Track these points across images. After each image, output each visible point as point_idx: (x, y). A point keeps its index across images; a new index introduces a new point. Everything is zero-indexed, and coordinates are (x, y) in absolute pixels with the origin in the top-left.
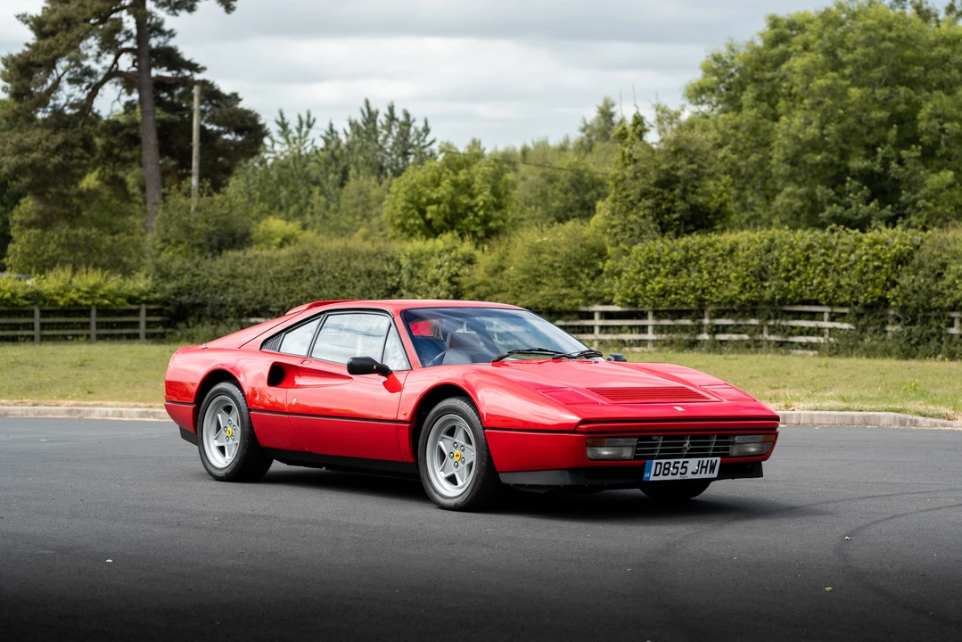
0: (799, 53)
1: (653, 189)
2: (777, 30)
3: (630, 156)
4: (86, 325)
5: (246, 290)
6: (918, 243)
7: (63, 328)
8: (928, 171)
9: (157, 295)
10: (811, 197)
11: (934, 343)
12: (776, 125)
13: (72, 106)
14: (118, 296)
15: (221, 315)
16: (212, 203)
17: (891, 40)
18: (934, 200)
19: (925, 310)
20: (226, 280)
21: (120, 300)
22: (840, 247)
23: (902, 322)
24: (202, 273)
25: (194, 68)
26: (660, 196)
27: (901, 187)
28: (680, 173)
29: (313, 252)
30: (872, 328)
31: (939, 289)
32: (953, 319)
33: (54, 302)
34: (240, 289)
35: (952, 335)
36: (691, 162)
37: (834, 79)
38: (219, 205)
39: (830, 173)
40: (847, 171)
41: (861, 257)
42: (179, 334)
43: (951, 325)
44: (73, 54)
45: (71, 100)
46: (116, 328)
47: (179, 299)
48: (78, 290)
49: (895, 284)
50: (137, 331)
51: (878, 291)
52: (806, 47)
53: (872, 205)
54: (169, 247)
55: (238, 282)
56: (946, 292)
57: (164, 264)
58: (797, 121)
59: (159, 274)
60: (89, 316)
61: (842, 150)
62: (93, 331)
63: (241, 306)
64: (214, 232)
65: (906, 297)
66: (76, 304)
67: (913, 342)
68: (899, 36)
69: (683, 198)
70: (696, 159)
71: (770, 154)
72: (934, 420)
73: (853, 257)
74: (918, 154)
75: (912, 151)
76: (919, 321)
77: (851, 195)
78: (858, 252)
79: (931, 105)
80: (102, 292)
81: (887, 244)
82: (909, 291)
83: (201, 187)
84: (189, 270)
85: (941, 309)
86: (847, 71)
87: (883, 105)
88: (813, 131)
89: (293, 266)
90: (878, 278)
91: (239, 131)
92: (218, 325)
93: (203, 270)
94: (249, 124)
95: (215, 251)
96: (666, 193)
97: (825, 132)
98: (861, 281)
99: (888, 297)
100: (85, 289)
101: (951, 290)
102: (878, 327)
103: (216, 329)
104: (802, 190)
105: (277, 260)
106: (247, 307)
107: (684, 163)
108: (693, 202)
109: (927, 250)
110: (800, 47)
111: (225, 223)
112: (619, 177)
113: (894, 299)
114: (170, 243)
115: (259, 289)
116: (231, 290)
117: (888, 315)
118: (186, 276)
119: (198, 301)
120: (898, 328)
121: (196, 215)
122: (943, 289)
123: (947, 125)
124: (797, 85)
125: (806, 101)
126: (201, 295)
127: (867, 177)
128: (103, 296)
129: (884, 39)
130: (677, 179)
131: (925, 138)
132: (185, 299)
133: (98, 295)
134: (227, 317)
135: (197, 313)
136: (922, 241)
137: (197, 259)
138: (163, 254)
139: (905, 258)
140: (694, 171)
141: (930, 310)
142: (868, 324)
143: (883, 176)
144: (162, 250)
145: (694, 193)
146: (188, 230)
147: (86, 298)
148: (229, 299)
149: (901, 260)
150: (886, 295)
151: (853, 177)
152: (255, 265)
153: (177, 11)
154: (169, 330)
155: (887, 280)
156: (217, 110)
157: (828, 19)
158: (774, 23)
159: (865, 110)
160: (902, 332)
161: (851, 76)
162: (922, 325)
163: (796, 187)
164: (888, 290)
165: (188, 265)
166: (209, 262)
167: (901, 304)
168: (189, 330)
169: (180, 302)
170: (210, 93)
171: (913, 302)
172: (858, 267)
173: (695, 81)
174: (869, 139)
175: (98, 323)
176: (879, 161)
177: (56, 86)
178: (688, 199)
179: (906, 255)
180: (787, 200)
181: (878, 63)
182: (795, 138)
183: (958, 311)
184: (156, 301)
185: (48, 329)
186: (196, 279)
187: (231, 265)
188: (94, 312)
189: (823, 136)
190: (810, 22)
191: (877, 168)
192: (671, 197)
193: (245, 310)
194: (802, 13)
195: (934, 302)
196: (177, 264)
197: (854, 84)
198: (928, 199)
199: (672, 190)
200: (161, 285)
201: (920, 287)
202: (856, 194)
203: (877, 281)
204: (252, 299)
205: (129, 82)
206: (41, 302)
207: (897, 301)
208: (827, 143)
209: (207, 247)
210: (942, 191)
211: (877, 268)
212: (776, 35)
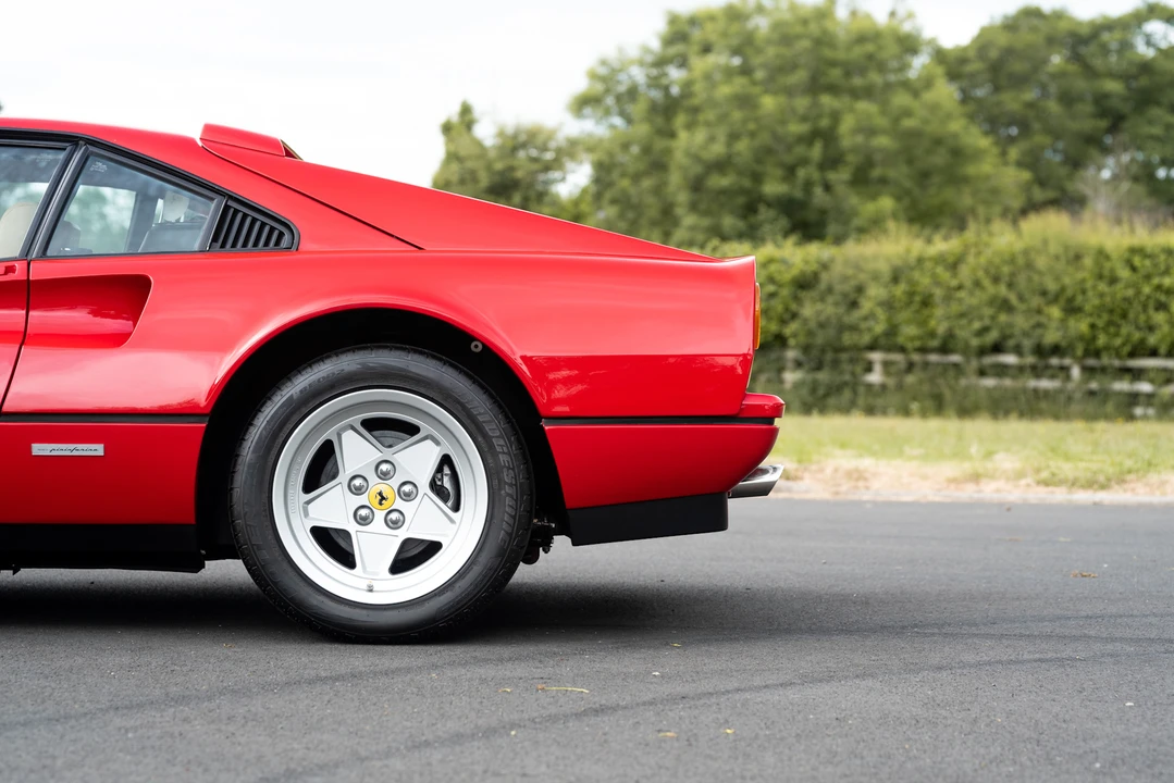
0: (699, 55)
2: (675, 28)
3: (457, 155)
6: (827, 261)
8: (862, 198)
10: (717, 227)
11: (847, 394)
12: (673, 142)
19: (835, 350)
23: (807, 367)
27: (827, 218)
28: (519, 174)
31: (853, 322)
32: (872, 362)
35: (871, 384)
37: (743, 85)
39: (741, 200)
40: (760, 198)
43: (869, 368)
49: (794, 316)
51: (774, 327)
52: (707, 48)
56: (863, 325)
58: (700, 137)
61: (754, 172)
65: (810, 333)
71: (667, 179)
74: (848, 176)
75: (841, 173)
76: (827, 365)
77: (766, 226)
81: (785, 263)
82: (812, 325)
85: (856, 348)
86: (758, 76)
87: (803, 116)
97: (732, 150)
99: (786, 332)
101: (870, 323)
102: (773, 374)
104: (705, 222)
109: (838, 268)
113: (794, 336)
117: (785, 359)
120: (798, 375)
122: (858, 321)
127: (785, 205)
130: (516, 184)
136: (832, 259)
139: (808, 281)
141: (841, 350)
143: (804, 204)
149: (805, 283)
150: (783, 330)
151: (769, 205)
155: (787, 309)
158: (673, 20)
159: (782, 123)
160: (803, 381)
161: (764, 81)
162: (831, 370)
163: (700, 217)
164: (785, 324)
167: (803, 342)
171: (819, 340)
173: (579, 91)
174: (789, 159)
176: (799, 185)
179: (809, 276)
181: (795, 67)
183: (878, 351)
189: (730, 155)
191: (798, 194)
195: (847, 339)
197: (766, 92)
201: (828, 319)
202: (772, 225)
207: (798, 338)
208: (735, 164)
211: (772, 295)
212: (675, 32)
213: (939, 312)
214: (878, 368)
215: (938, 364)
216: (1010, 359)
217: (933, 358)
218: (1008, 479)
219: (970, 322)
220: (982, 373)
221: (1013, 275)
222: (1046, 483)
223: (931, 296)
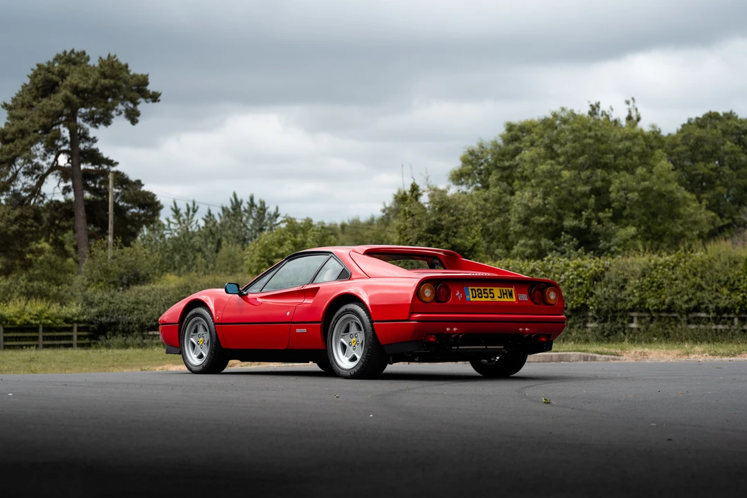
0: (528, 148)
1: (426, 234)
2: (513, 133)
3: (410, 212)
4: (36, 338)
5: (146, 312)
6: (608, 266)
7: (20, 340)
8: (618, 227)
9: (85, 317)
10: (538, 246)
11: (620, 334)
12: (513, 198)
13: (26, 190)
14: (57, 318)
15: (129, 330)
16: (122, 254)
17: (590, 137)
18: (623, 247)
19: (613, 312)
20: (132, 306)
21: (59, 320)
22: (554, 270)
23: (598, 321)
24: (116, 302)
25: (110, 163)
26: (431, 239)
27: (599, 238)
28: (443, 223)
29: (192, 285)
30: (578, 325)
31: (622, 297)
32: (632, 317)
33: (13, 323)
34: (142, 312)
35: (632, 329)
36: (452, 215)
37: (551, 164)
38: (129, 254)
39: (550, 229)
40: (562, 228)
41: (569, 276)
42: (100, 343)
43: (631, 321)
44: (26, 154)
45: (25, 186)
46: (57, 340)
47: (100, 320)
48: (30, 314)
49: (592, 294)
50: (71, 342)
51: (581, 300)
52: (532, 144)
53: (580, 251)
54: (93, 284)
55: (141, 307)
56: (627, 298)
57: (89, 296)
58: (527, 194)
59: (86, 302)
60: (38, 332)
61: (558, 214)
62: (41, 342)
63: (143, 323)
64: (124, 274)
65: (600, 303)
66: (28, 323)
67: (605, 334)
68: (596, 135)
69: (446, 240)
70: (455, 213)
71: (509, 217)
72: (607, 356)
73: (563, 277)
74: (610, 215)
75: (606, 213)
76: (609, 319)
77: (565, 244)
78: (567, 273)
79: (619, 181)
80: (46, 315)
81: (586, 267)
82: (602, 299)
83: (115, 243)
84: (107, 299)
85: (623, 310)
86: (561, 160)
87: (586, 182)
88: (538, 201)
89: (179, 295)
90: (581, 290)
91: (142, 206)
92: (127, 337)
93: (116, 299)
94: (149, 201)
95: (125, 286)
96: (435, 237)
97: (546, 202)
98: (568, 293)
99: (588, 303)
100: (35, 313)
101: (631, 297)
102: (582, 324)
103: (125, 340)
104: (531, 242)
105: (168, 291)
106: (147, 324)
107: (447, 216)
108: (453, 243)
109: (613, 270)
110: (528, 144)
111: (132, 267)
112: (402, 227)
113: (592, 305)
114: (93, 281)
115: (155, 312)
116: (136, 312)
117: (588, 316)
118: (104, 304)
119: (113, 320)
120: (594, 325)
121: (112, 260)
122: (625, 297)
123: (630, 195)
124: (527, 170)
125: (533, 181)
126: (115, 316)
127: (575, 232)
128: (47, 318)
129: (586, 137)
130: (442, 228)
131: (615, 204)
132: (103, 319)
133: (43, 317)
134: (133, 331)
135: (112, 329)
136: (610, 265)
137: (112, 291)
138: (89, 289)
139: (598, 276)
140: (454, 221)
141: (617, 311)
142: (575, 323)
143: (587, 231)
144: (88, 286)
145: (454, 236)
146: (107, 272)
147: (35, 319)
148: (135, 319)
149: (597, 278)
150: (586, 302)
151: (567, 232)
152: (152, 295)
153: (98, 125)
154: (93, 341)
155: (588, 291)
156: (126, 192)
157: (548, 124)
158: (510, 127)
159: (574, 186)
160: (597, 328)
161: (564, 162)
162: (611, 322)
163: (527, 239)
164: (587, 298)
165: (106, 296)
166: (120, 294)
167: (596, 308)
168: (107, 341)
169: (101, 322)
170: (121, 180)
171: (605, 306)
172: (567, 284)
173: (456, 169)
174: (577, 205)
175: (44, 337)
176: (583, 221)
177: (15, 177)
178: (449, 241)
179: (599, 274)
180: (522, 249)
181: (582, 153)
182: (527, 206)
183: (635, 311)
184: (84, 321)
185: (9, 341)
186: (112, 306)
187: (136, 295)
188: (41, 329)
189: (545, 204)
190: (534, 126)
191: (583, 225)
192: (438, 240)
193: (145, 326)
194: (529, 120)
195: (619, 306)
196: (98, 296)
197: (566, 168)
198: (619, 246)
199: (439, 235)
200: (87, 310)
201: (609, 296)
202: (568, 244)
203: (580, 293)
204: (150, 319)
205: (65, 174)
206: (4, 322)
207: (594, 306)
208: (548, 209)
209: (119, 284)
210: (627, 240)
211: (580, 284)
212: (511, 136)
213: (666, 291)
214: (635, 320)
215: (666, 317)
216: (703, 315)
217: (664, 315)
218: (699, 354)
219: (682, 296)
220: (689, 322)
221: (702, 272)
222: (713, 355)
223: (662, 284)
